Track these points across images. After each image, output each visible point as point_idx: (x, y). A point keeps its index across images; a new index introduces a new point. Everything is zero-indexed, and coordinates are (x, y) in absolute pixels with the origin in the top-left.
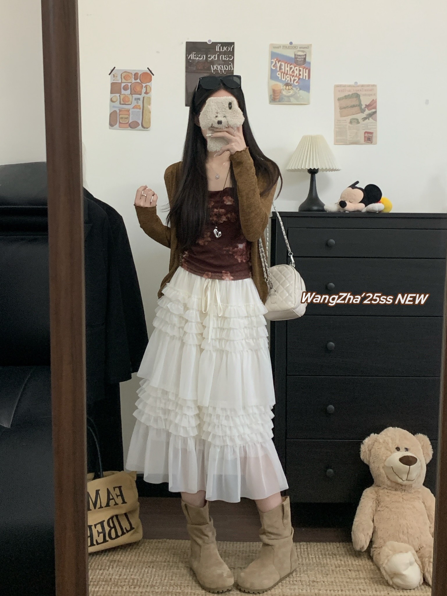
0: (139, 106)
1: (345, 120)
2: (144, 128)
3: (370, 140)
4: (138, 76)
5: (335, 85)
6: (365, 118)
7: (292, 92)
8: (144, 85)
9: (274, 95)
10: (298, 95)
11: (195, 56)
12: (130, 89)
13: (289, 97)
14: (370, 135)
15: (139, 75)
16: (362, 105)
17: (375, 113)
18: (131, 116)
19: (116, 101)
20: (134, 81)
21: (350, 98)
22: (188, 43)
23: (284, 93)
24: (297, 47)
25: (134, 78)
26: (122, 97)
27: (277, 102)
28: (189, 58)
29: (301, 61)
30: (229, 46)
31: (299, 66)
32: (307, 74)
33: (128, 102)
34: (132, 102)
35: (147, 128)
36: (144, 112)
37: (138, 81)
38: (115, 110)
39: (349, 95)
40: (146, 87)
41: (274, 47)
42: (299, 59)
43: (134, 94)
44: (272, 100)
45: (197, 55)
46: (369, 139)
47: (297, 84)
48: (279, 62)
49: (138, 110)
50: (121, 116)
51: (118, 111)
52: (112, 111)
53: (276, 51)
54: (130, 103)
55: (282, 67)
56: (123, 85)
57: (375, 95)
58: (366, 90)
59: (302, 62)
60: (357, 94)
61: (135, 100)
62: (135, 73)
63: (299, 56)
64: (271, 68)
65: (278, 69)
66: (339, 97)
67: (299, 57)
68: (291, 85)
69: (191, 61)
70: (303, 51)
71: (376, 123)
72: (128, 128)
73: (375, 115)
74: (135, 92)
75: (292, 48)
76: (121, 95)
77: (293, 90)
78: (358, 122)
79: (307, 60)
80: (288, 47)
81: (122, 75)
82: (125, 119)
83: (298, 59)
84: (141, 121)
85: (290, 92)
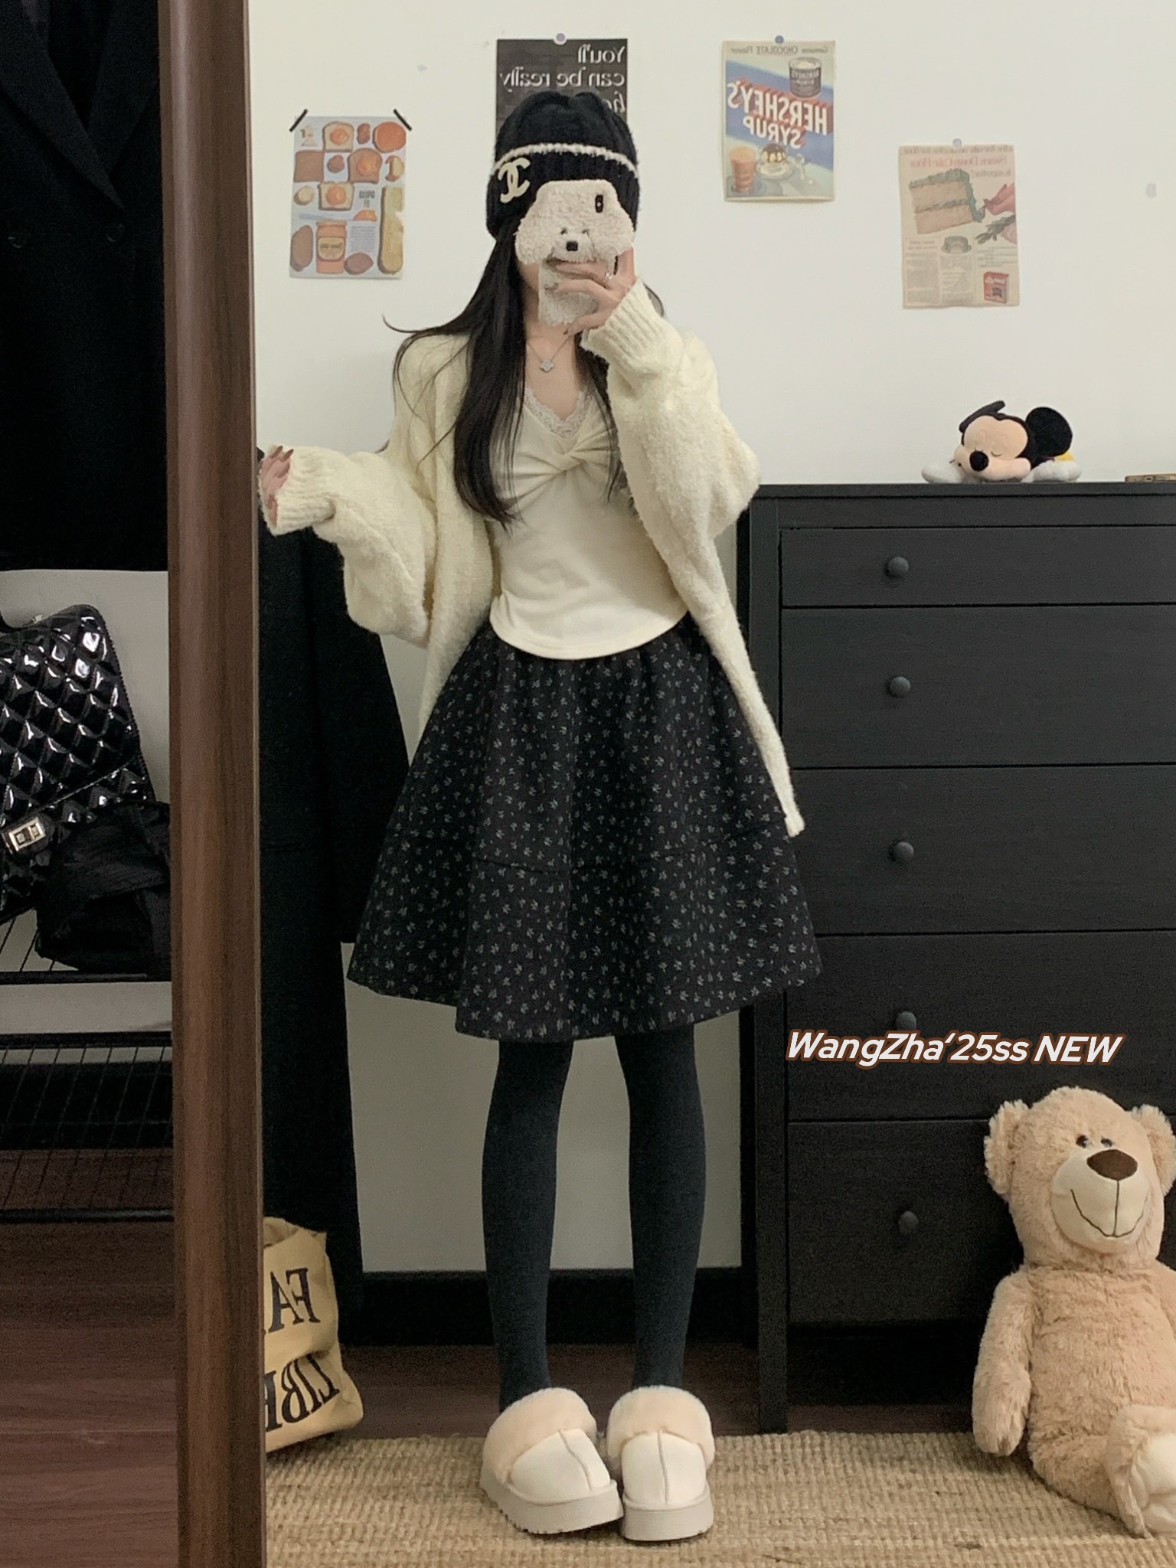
0: (372, 212)
1: (933, 242)
2: (386, 272)
3: (1001, 296)
4: (368, 133)
5: (901, 148)
6: (984, 234)
7: (784, 169)
8: (385, 156)
9: (737, 178)
10: (802, 177)
11: (522, 76)
12: (345, 171)
13: (776, 181)
14: (998, 281)
15: (371, 130)
16: (975, 201)
17: (1013, 218)
18: (349, 240)
19: (309, 201)
20: (356, 146)
21: (943, 182)
22: (500, 42)
23: (764, 170)
24: (795, 50)
25: (358, 139)
26: (325, 189)
27: (745, 196)
28: (505, 82)
29: (808, 85)
30: (614, 48)
31: (803, 99)
32: (824, 121)
33: (342, 202)
34: (352, 202)
35: (394, 273)
36: (386, 228)
37: (370, 145)
38: (307, 224)
39: (939, 175)
40: (390, 160)
41: (733, 50)
42: (802, 80)
43: (356, 182)
44: (732, 190)
45: (527, 76)
46: (997, 292)
47: (798, 147)
48: (747, 91)
49: (369, 223)
50: (321, 241)
51: (315, 229)
52: (298, 229)
53: (740, 59)
54: (348, 206)
55: (757, 103)
56: (328, 157)
57: (1010, 173)
58: (984, 161)
59: (810, 88)
60: (961, 171)
61: (360, 197)
62: (360, 124)
63: (803, 71)
64: (728, 107)
65: (747, 110)
66: (913, 180)
67: (804, 76)
68: (781, 150)
69: (510, 91)
70: (812, 60)
71: (1016, 248)
72: (341, 272)
73: (1012, 226)
74: (362, 175)
75: (782, 51)
76: (322, 186)
77: (788, 163)
78: (967, 247)
79: (824, 82)
80: (773, 48)
81: (327, 129)
82: (335, 250)
83: (799, 82)
84: (377, 254)
85: (780, 170)
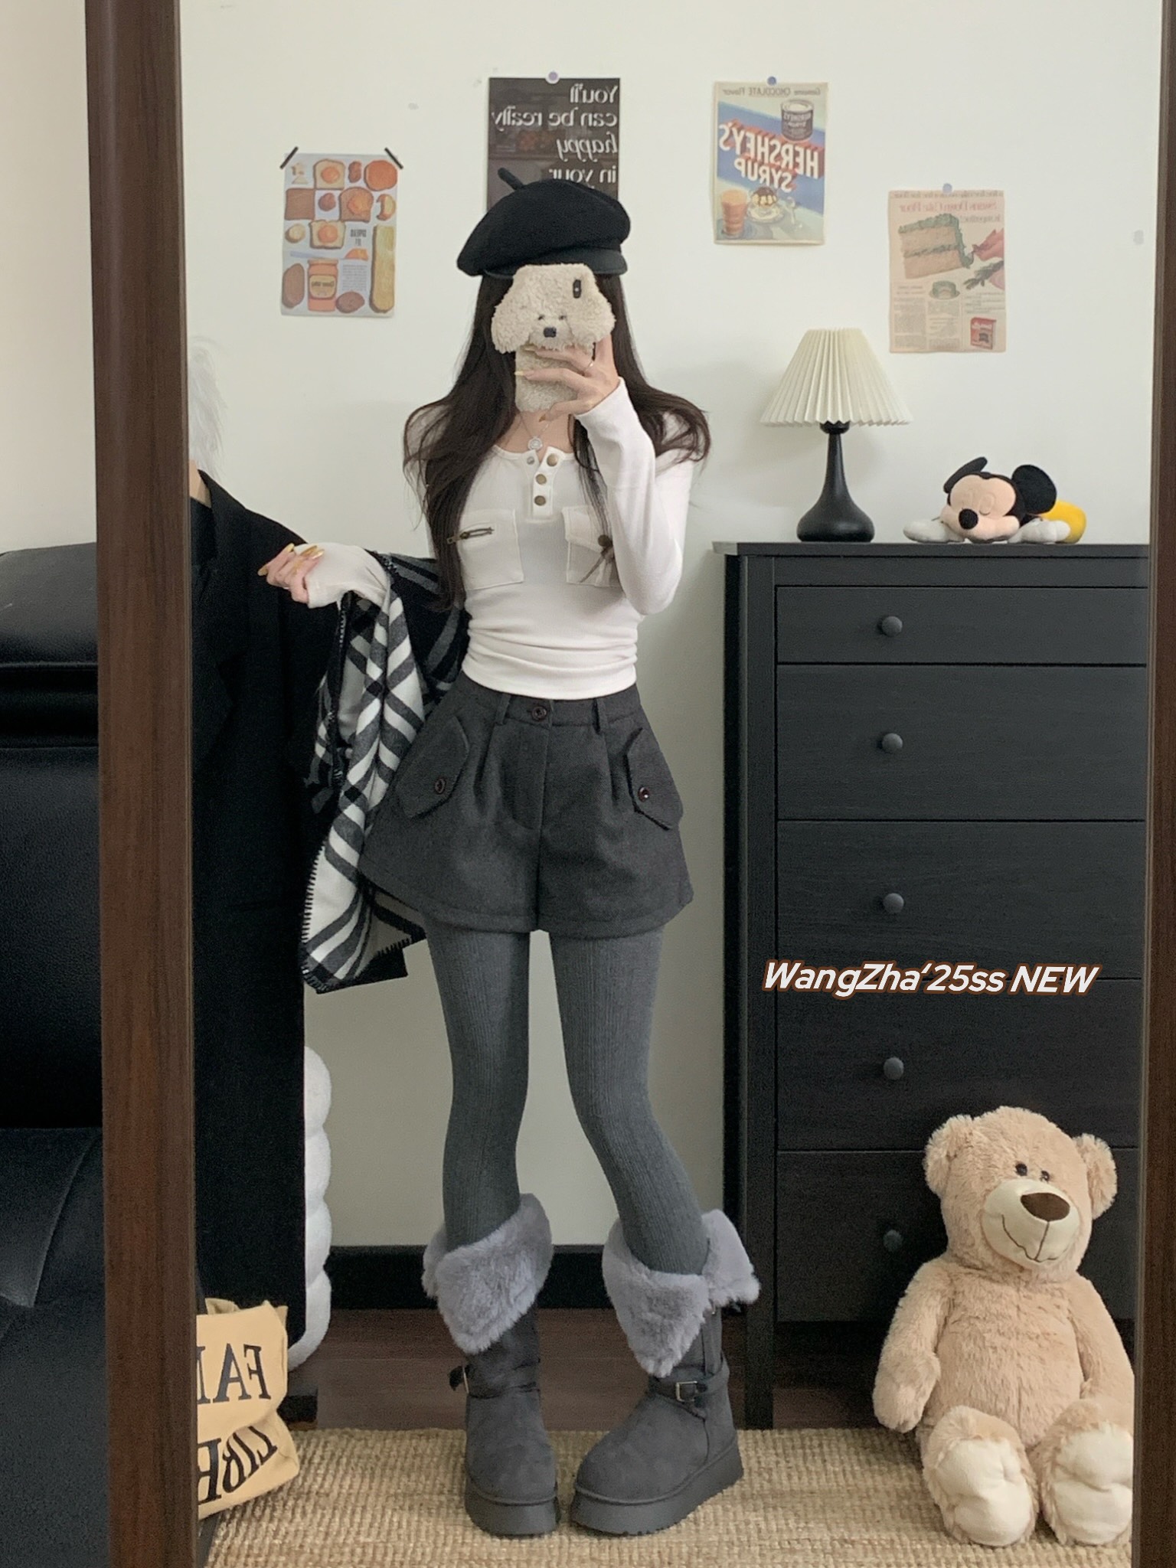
0: (364, 252)
1: (920, 287)
2: (376, 310)
3: (987, 341)
4: (359, 170)
5: (890, 193)
6: (972, 280)
7: (775, 213)
8: (376, 195)
9: (727, 221)
10: (793, 221)
11: (514, 115)
12: (337, 208)
13: (767, 225)
14: (986, 327)
15: (363, 169)
16: (964, 247)
17: (1001, 265)
18: (341, 278)
19: (300, 239)
20: (347, 184)
21: (933, 227)
22: (494, 82)
23: (755, 214)
24: (787, 91)
25: (349, 177)
26: (316, 227)
27: (735, 239)
28: (497, 122)
29: (800, 127)
30: (607, 87)
31: (795, 142)
32: (815, 164)
33: (332, 241)
34: (344, 238)
35: (385, 311)
36: (378, 267)
37: (361, 183)
38: (298, 262)
39: (928, 219)
40: (382, 199)
41: (725, 92)
42: (795, 122)
43: (348, 220)
44: (723, 232)
45: (520, 115)
46: (984, 337)
47: (789, 190)
48: (739, 131)
49: (360, 262)
50: (313, 279)
51: (306, 266)
52: (289, 266)
53: (732, 101)
54: (338, 245)
55: (748, 145)
56: (319, 194)
57: (998, 219)
58: (974, 206)
59: (802, 131)
60: (951, 216)
61: (352, 235)
62: (351, 162)
63: (795, 114)
64: (720, 150)
65: (738, 151)
66: (903, 225)
67: (795, 118)
68: (772, 193)
69: (502, 130)
70: (804, 102)
71: (1003, 294)
72: (334, 310)
73: (1000, 271)
74: (353, 213)
75: (775, 91)
76: (313, 224)
77: (779, 206)
78: (955, 293)
79: (817, 124)
80: (765, 91)
81: (317, 167)
82: (326, 288)
83: (790, 124)
84: (369, 294)
85: (770, 213)
